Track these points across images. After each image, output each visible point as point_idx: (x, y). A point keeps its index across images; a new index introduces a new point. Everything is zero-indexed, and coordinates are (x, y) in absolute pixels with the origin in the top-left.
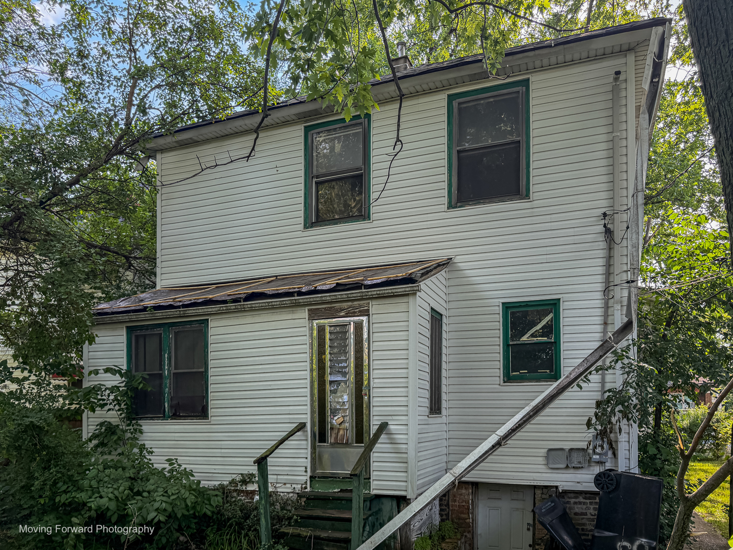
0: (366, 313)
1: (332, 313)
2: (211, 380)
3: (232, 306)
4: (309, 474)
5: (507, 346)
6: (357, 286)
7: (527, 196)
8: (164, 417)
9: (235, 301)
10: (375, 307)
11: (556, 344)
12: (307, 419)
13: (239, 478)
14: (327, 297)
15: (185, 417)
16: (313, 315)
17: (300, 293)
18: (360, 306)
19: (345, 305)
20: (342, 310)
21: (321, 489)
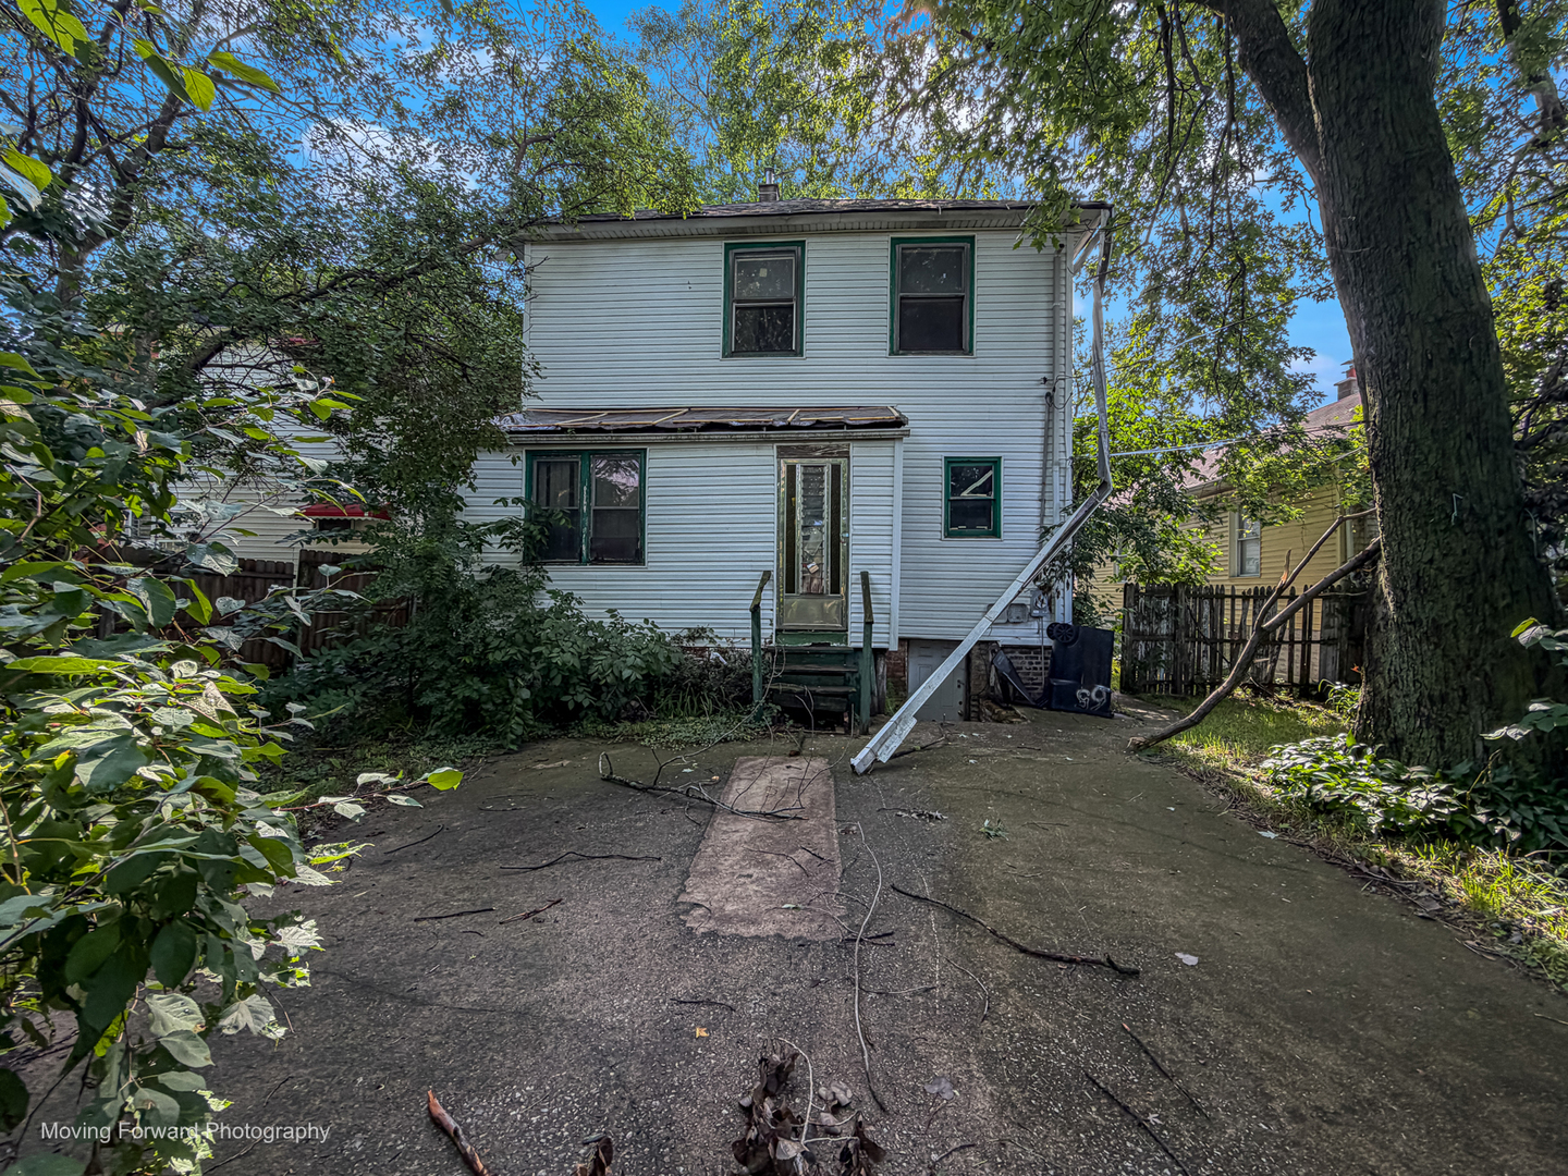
0: (846, 455)
1: (803, 452)
2: (648, 519)
3: (684, 435)
4: (775, 627)
5: (948, 500)
6: (839, 425)
7: (971, 352)
8: (580, 562)
9: (687, 430)
10: (855, 450)
11: (996, 502)
12: (772, 566)
13: (685, 633)
14: (805, 434)
15: (610, 563)
16: (783, 452)
17: (771, 428)
18: (838, 447)
19: (822, 445)
20: (817, 450)
21: (788, 643)
